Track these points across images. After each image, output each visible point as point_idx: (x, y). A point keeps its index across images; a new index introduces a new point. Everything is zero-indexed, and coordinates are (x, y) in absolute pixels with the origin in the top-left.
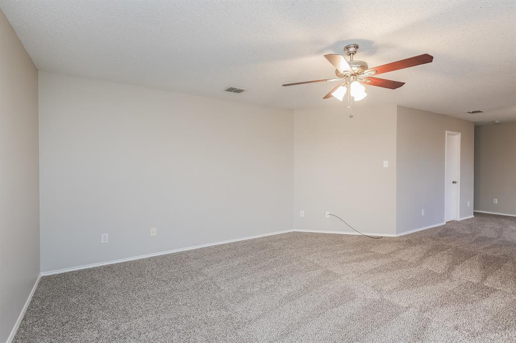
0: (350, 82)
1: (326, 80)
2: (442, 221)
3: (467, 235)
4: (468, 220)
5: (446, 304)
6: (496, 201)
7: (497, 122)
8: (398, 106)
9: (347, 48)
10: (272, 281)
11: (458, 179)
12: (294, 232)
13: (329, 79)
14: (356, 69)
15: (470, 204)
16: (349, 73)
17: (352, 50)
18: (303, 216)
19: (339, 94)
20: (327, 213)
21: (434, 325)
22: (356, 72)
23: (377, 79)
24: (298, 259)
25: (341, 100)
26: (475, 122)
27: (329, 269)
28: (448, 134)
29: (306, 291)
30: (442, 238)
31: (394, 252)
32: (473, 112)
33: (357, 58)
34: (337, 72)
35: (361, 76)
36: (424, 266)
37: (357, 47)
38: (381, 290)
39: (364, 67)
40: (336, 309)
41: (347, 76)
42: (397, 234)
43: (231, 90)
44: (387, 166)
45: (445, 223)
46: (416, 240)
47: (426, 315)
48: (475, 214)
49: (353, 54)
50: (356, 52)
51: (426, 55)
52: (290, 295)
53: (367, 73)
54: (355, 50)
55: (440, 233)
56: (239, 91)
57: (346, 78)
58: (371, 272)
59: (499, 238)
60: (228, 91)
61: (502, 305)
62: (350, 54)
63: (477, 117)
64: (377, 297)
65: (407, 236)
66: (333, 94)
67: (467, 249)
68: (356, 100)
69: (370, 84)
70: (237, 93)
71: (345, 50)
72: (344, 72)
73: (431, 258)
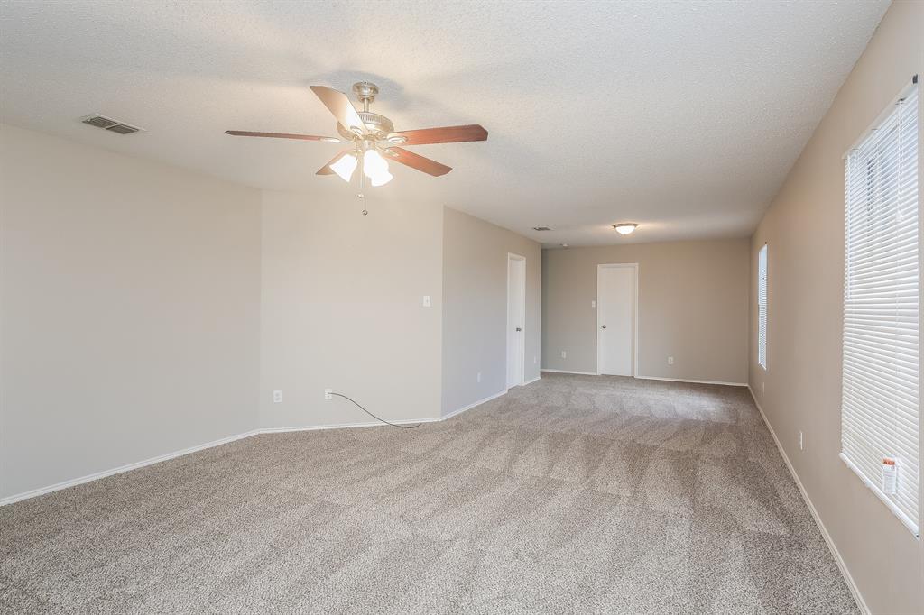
0: (364, 152)
1: (319, 138)
2: (504, 389)
3: (532, 407)
4: (533, 383)
5: (504, 519)
6: (564, 354)
7: (565, 245)
8: (445, 206)
9: (358, 87)
10: (197, 553)
11: (522, 326)
12: (259, 436)
13: (324, 138)
14: (373, 128)
15: (536, 359)
16: (361, 133)
17: (366, 92)
18: (280, 401)
19: (344, 168)
20: (327, 391)
21: (488, 560)
22: (374, 133)
23: (408, 153)
24: (263, 490)
25: (348, 181)
26: (542, 244)
27: (326, 499)
28: (511, 259)
29: (275, 555)
30: (502, 415)
31: (436, 448)
32: (540, 229)
33: (376, 108)
34: (340, 127)
35: (384, 143)
36: (479, 464)
37: (375, 90)
38: (414, 518)
39: (387, 126)
40: (332, 577)
41: (358, 139)
42: (443, 415)
43: (99, 122)
44: (429, 305)
45: (506, 392)
46: (469, 422)
47: (478, 546)
48: (543, 374)
49: (368, 100)
50: (373, 98)
51: (478, 128)
52: (237, 574)
53: (392, 139)
54: (372, 95)
55: (500, 408)
56: (124, 130)
57: (357, 142)
58: (400, 489)
59: (567, 405)
60: (89, 123)
61: (569, 503)
62: (363, 100)
63: (544, 237)
64: (406, 533)
65: (456, 418)
66: (331, 166)
67: (531, 427)
68: (374, 183)
69: (395, 159)
70: (119, 134)
71: (354, 90)
72: (351, 128)
73: (488, 448)
